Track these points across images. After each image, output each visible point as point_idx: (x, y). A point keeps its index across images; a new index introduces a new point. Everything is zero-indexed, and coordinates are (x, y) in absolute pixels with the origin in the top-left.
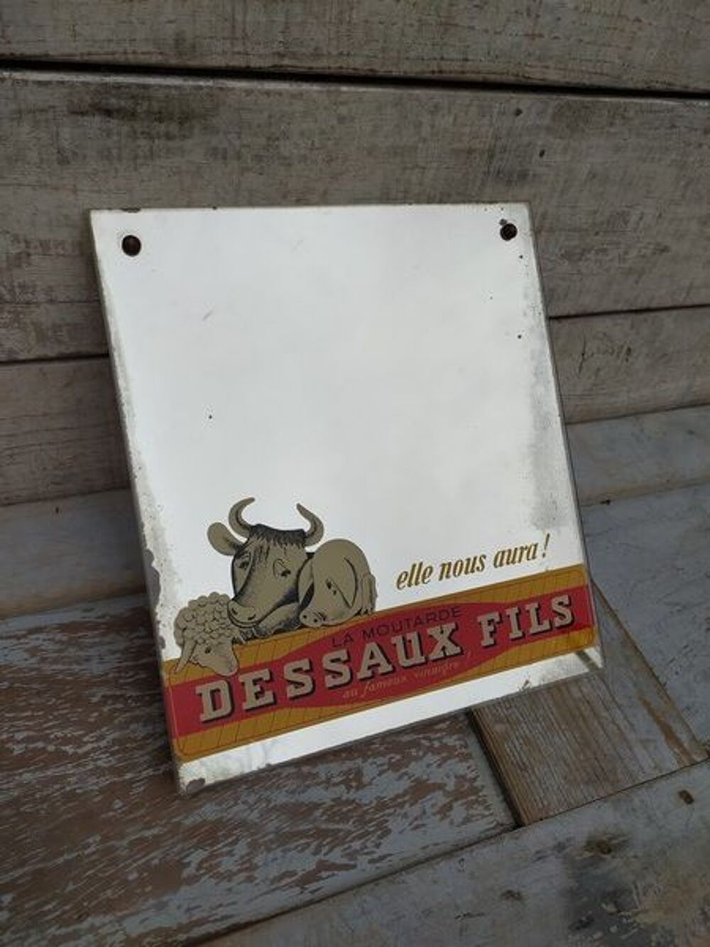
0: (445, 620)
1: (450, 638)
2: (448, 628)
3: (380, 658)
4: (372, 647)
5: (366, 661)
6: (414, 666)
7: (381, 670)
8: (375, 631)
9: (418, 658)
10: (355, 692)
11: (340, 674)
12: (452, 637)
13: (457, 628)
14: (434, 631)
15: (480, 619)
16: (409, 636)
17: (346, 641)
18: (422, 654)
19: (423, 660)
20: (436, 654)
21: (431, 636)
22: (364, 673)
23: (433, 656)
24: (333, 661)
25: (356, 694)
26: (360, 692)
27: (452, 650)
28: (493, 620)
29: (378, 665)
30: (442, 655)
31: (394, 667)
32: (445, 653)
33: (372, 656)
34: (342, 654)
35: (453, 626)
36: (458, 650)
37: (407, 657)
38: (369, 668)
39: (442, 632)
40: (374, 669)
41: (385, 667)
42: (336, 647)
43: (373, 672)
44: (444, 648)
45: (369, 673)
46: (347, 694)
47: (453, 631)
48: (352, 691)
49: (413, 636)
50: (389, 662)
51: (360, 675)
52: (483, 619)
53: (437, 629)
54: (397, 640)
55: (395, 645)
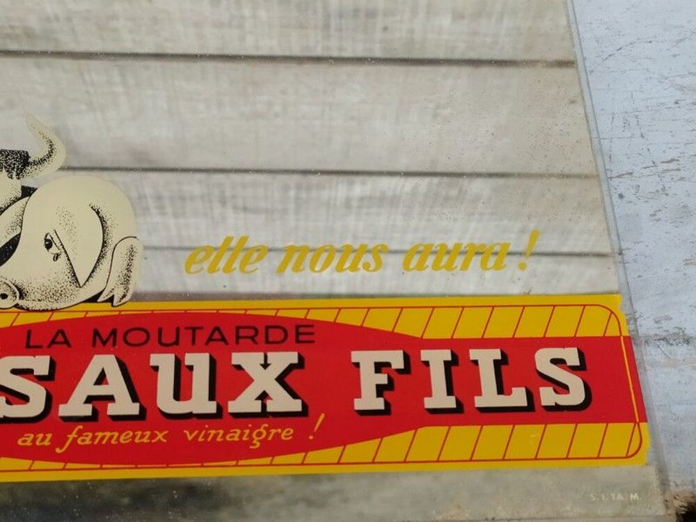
0: (279, 345)
1: (281, 379)
2: (283, 359)
3: (116, 386)
4: (105, 362)
5: (86, 386)
6: (189, 416)
7: (112, 409)
8: (120, 336)
9: (200, 403)
10: (43, 439)
11: (24, 399)
12: (287, 379)
13: (301, 363)
14: (248, 360)
15: (356, 356)
16: (190, 359)
17: (53, 342)
18: (212, 397)
19: (211, 408)
20: (245, 403)
21: (239, 367)
22: (76, 406)
23: (234, 407)
24: (15, 372)
25: (47, 443)
26: (59, 440)
27: (282, 402)
28: (388, 365)
29: (111, 399)
30: (256, 407)
31: (142, 409)
32: (264, 406)
33: (101, 379)
34: (41, 364)
35: (292, 357)
36: (296, 406)
37: (177, 397)
38: (90, 399)
39: (265, 365)
40: (99, 404)
41: (124, 405)
42: (31, 348)
43: (94, 410)
44: (264, 397)
45: (87, 410)
46: (26, 440)
47: (291, 367)
48: (40, 436)
49: (199, 362)
50: (135, 398)
51: (64, 410)
52: (365, 359)
53: (258, 357)
54: (164, 362)
55: (156, 369)
